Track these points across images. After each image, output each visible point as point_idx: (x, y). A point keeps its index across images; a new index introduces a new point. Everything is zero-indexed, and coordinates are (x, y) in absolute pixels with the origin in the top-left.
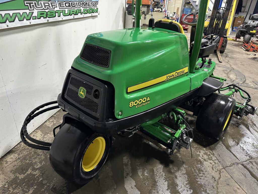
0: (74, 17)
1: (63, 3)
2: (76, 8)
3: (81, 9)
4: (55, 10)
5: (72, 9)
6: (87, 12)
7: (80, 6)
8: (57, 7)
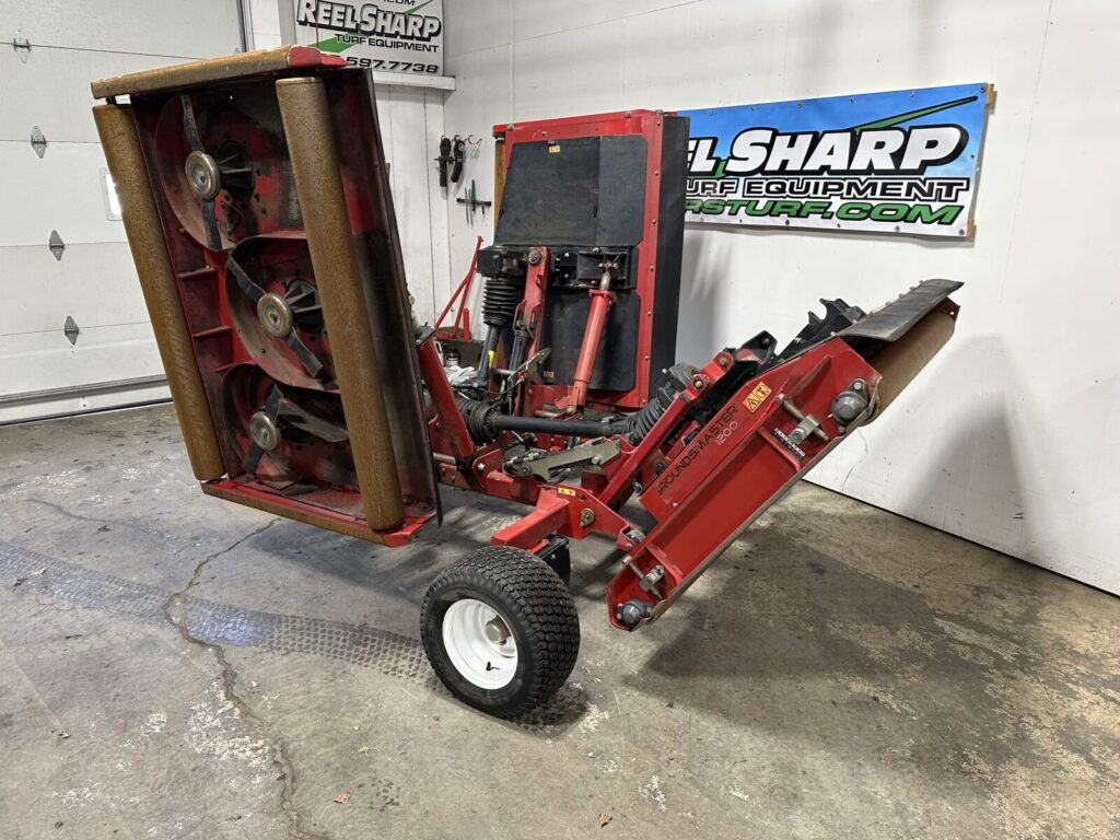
0: (788, 222)
1: (762, 183)
2: (808, 197)
3: (831, 203)
4: (726, 199)
5: (788, 199)
6: (865, 214)
7: (828, 193)
8: (736, 192)
